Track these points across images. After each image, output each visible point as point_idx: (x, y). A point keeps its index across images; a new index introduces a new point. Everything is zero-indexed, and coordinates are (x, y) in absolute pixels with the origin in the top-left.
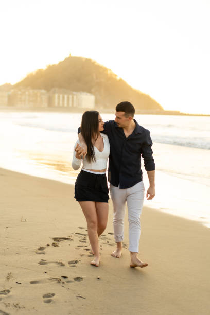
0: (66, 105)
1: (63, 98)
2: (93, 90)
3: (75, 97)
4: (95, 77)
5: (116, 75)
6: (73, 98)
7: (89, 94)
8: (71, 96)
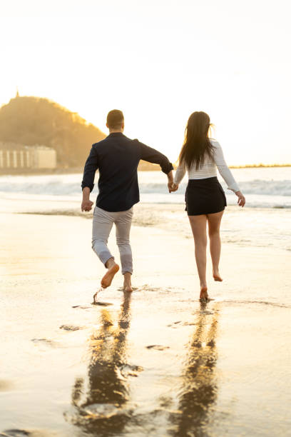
0: (15, 165)
1: (11, 155)
2: (53, 142)
3: (28, 153)
4: (54, 124)
5: (84, 121)
6: (25, 155)
7: (47, 148)
8: (22, 153)
